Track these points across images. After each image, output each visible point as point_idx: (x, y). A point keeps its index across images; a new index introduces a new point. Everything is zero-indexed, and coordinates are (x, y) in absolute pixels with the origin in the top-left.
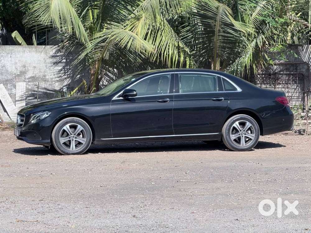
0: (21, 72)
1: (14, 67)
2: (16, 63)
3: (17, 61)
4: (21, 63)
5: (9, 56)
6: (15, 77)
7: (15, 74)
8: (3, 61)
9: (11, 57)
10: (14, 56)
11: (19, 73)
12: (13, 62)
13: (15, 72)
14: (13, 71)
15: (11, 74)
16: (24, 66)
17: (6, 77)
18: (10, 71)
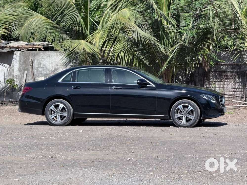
0: (55, 69)
1: (51, 65)
2: (52, 63)
3: (53, 61)
4: (55, 63)
5: (48, 58)
6: (52, 72)
7: (51, 70)
8: (44, 61)
9: (49, 59)
10: (51, 58)
11: (54, 70)
12: (50, 62)
13: (51, 69)
14: (50, 68)
15: (49, 70)
16: (57, 65)
17: (46, 72)
18: (48, 68)
